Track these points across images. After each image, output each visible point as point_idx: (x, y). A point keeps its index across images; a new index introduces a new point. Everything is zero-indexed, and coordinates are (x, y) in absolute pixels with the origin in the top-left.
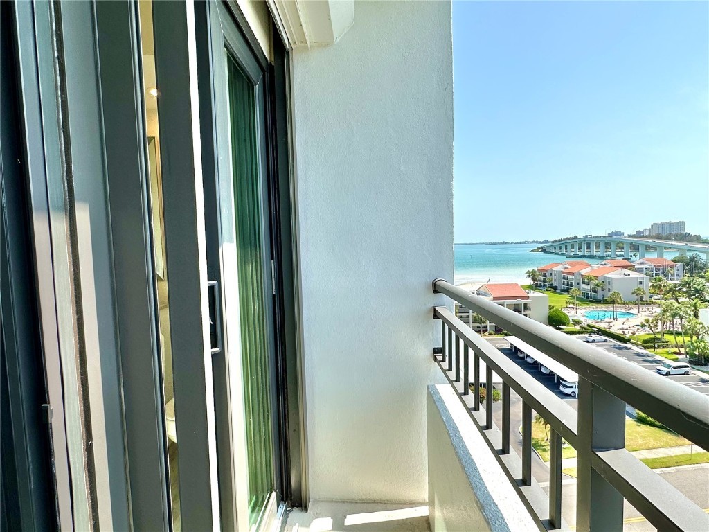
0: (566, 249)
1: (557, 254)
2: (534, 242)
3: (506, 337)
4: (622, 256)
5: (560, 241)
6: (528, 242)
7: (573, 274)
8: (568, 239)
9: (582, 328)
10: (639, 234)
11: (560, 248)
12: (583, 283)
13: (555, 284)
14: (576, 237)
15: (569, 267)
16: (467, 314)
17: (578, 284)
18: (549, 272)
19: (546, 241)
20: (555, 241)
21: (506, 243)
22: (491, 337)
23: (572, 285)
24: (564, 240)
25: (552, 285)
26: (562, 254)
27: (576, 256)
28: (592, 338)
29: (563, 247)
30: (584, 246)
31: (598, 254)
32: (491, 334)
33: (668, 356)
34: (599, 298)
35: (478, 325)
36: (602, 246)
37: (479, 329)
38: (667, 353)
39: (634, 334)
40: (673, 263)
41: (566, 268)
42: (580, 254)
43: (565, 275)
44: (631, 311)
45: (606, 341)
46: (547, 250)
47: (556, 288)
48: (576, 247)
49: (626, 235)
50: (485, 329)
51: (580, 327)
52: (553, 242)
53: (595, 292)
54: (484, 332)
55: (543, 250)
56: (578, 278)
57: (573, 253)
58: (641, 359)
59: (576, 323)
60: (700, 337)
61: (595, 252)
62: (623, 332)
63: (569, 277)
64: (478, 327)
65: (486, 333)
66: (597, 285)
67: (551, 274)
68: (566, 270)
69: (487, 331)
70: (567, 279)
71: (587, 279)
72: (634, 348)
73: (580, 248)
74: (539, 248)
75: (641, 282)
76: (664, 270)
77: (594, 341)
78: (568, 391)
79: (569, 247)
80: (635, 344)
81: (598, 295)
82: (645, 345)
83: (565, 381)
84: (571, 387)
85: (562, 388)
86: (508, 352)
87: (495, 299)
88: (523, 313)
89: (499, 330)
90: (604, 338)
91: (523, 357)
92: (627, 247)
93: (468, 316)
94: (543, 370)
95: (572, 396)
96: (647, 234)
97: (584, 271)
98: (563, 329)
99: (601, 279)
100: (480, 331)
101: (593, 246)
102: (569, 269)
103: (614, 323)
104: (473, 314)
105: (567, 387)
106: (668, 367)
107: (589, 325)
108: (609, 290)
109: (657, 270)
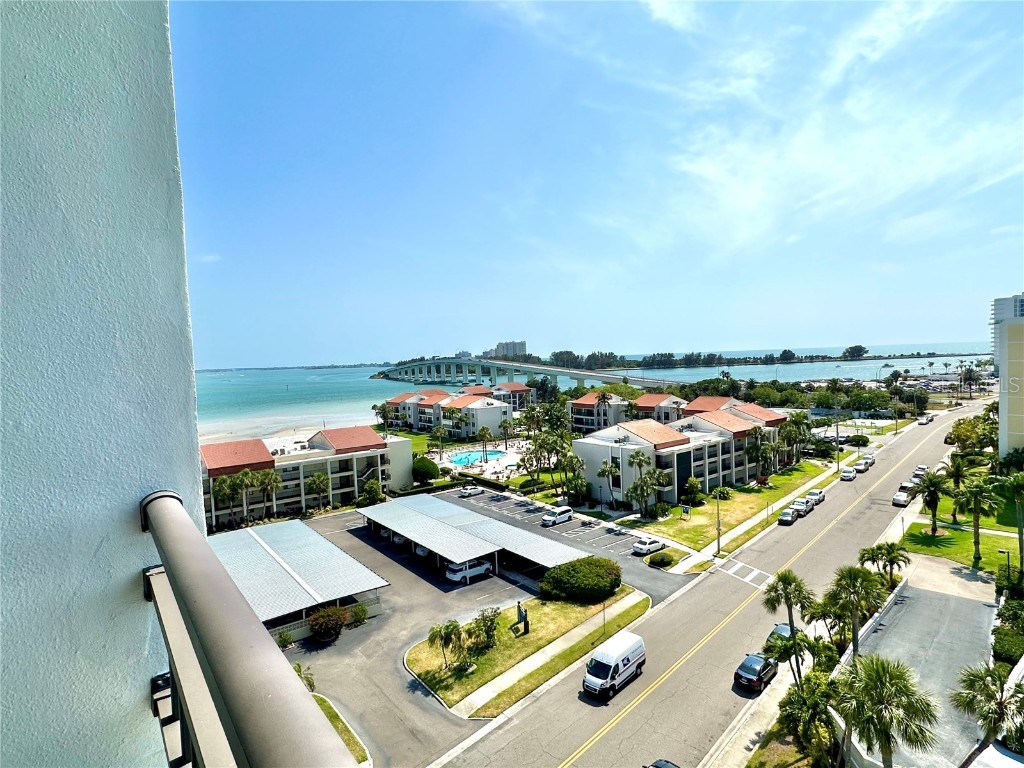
0: (413, 374)
1: (403, 380)
2: (372, 365)
3: (360, 510)
4: (474, 381)
5: (405, 363)
6: (365, 365)
7: (431, 407)
8: (413, 361)
9: (453, 478)
10: (486, 355)
11: (406, 373)
12: (444, 417)
13: (411, 420)
14: (422, 359)
15: (426, 398)
16: (296, 482)
17: (438, 419)
18: (402, 405)
19: (387, 364)
20: (400, 364)
21: (336, 367)
22: (337, 513)
23: (430, 422)
24: (409, 362)
25: (406, 422)
26: (409, 381)
27: (426, 383)
28: (468, 491)
29: (410, 372)
30: (433, 369)
31: (449, 379)
32: (335, 508)
33: (547, 500)
34: (464, 435)
35: (315, 496)
36: (453, 370)
37: (315, 503)
38: (546, 496)
39: (508, 477)
40: (528, 388)
41: (422, 399)
42: (429, 380)
43: (420, 409)
44: (499, 449)
45: (483, 492)
46: (391, 375)
47: (410, 426)
48: (425, 370)
49: (473, 356)
50: (325, 501)
51: (451, 477)
52: (397, 365)
53: (459, 428)
54: (325, 505)
55: (386, 376)
56: (437, 411)
57: (421, 380)
58: (523, 509)
59: (446, 472)
60: (576, 473)
61: (444, 377)
62: (497, 477)
63: (427, 410)
64: (315, 499)
65: (329, 508)
66: (460, 419)
67: (404, 408)
68: (422, 403)
69: (328, 503)
70: (424, 413)
71: (449, 413)
72: (514, 496)
73: (429, 372)
74: (380, 373)
75: (505, 413)
76: (521, 396)
77: (470, 495)
78: (457, 577)
79: (417, 371)
80: (513, 490)
81: (462, 432)
82: (525, 490)
83: (452, 563)
84: (461, 570)
85: (449, 575)
86: (364, 532)
87: (338, 452)
88: (380, 468)
89: (347, 500)
90: (480, 488)
91: (389, 537)
92: (479, 371)
93: (298, 485)
94: (419, 552)
95: (462, 583)
96: (493, 355)
97: (445, 402)
98: (432, 484)
99: (464, 412)
100: (318, 506)
101: (443, 369)
102: (427, 401)
103: (485, 466)
104: (307, 480)
105: (455, 572)
106: (554, 514)
107: (460, 474)
108: (474, 425)
109: (514, 397)
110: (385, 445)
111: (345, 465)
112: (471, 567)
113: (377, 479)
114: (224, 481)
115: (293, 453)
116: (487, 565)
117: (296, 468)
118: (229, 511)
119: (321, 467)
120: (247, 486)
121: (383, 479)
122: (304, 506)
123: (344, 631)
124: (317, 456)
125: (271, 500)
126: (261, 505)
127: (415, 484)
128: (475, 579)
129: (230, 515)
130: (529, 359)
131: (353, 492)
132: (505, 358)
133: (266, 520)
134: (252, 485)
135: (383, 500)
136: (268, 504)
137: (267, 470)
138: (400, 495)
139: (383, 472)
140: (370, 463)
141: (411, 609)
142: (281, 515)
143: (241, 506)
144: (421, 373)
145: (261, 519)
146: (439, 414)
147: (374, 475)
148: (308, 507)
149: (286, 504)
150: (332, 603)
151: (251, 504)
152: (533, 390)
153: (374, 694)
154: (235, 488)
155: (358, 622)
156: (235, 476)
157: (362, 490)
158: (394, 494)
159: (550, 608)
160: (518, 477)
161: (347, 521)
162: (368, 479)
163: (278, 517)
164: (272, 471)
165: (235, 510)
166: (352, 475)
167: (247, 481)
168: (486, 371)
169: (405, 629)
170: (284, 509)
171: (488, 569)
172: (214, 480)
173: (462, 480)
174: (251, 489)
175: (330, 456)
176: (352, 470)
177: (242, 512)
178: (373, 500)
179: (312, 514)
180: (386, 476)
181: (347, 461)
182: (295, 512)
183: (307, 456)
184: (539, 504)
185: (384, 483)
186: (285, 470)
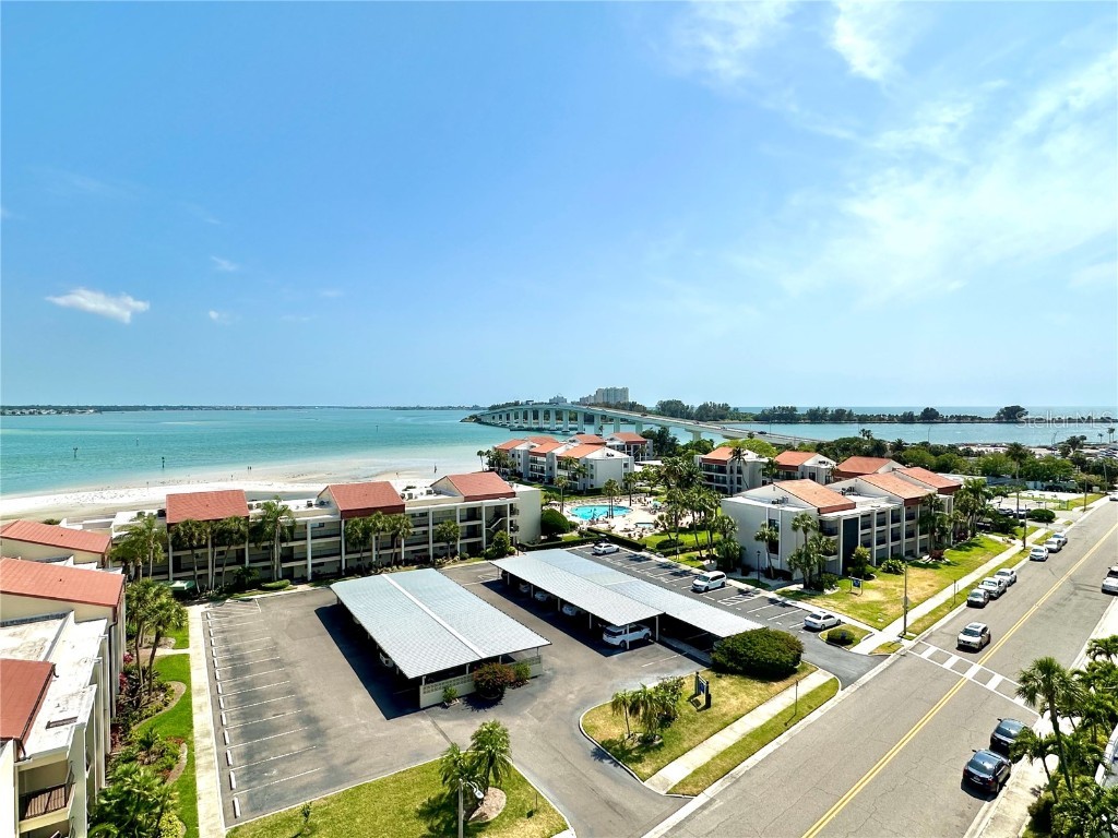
0: (508, 419)
1: (496, 425)
2: (460, 408)
3: (494, 562)
5: (498, 407)
7: (544, 455)
8: (508, 405)
9: (581, 533)
10: (583, 402)
11: (500, 418)
12: (559, 467)
13: (520, 469)
14: (516, 404)
15: (537, 446)
16: (425, 529)
17: (551, 469)
18: (512, 452)
19: (476, 408)
20: (493, 408)
21: (422, 408)
22: (466, 564)
23: (542, 471)
24: (503, 406)
25: (516, 471)
26: (503, 427)
27: (520, 429)
28: (603, 549)
29: (504, 417)
30: (530, 415)
31: (547, 426)
32: (463, 559)
33: (694, 563)
34: (580, 488)
35: (443, 544)
36: (553, 416)
37: (443, 552)
38: (691, 559)
39: (641, 536)
40: (643, 439)
41: (532, 447)
42: (526, 426)
43: (532, 456)
44: (622, 504)
45: (618, 550)
46: (483, 420)
47: (520, 475)
48: (521, 415)
49: (569, 402)
50: (453, 550)
51: (579, 532)
52: (490, 409)
53: (576, 479)
54: (453, 555)
55: (478, 420)
56: (550, 460)
57: (516, 425)
58: (668, 572)
59: (572, 526)
60: (727, 535)
61: (542, 423)
62: (630, 535)
63: (539, 459)
64: (442, 548)
65: (457, 558)
66: (578, 470)
67: (513, 456)
68: (532, 450)
69: (456, 553)
70: (536, 462)
71: (565, 463)
72: (653, 556)
73: (526, 418)
74: (472, 417)
75: (626, 465)
76: (636, 448)
77: (605, 553)
78: (616, 641)
79: (512, 417)
80: (651, 550)
81: (581, 484)
82: (665, 551)
83: (609, 624)
84: (620, 633)
85: (605, 637)
86: (500, 586)
87: (467, 499)
88: (509, 519)
89: (474, 551)
90: (616, 546)
91: (529, 593)
92: (581, 418)
93: (425, 532)
94: (566, 610)
95: (622, 648)
96: (592, 401)
97: (560, 451)
98: (560, 539)
99: (582, 462)
100: (446, 555)
101: (541, 415)
102: (538, 448)
103: (612, 522)
104: (436, 527)
105: (614, 635)
106: (706, 579)
107: (589, 529)
108: (592, 477)
109: (629, 448)
110: (513, 494)
111: (473, 514)
112: (631, 631)
113: (506, 530)
114: (357, 524)
115: (420, 498)
116: (646, 631)
117: (424, 514)
118: (358, 555)
119: (450, 513)
120: (378, 530)
121: (511, 530)
122: (431, 554)
123: (508, 691)
124: (445, 502)
125: (399, 546)
126: (391, 551)
127: (543, 538)
128: (635, 645)
129: (359, 559)
130: (633, 407)
131: (480, 542)
132: (608, 406)
133: (395, 567)
134: (384, 530)
135: (512, 554)
136: (397, 550)
137: (398, 515)
138: (529, 549)
139: (511, 522)
140: (499, 512)
141: (572, 673)
142: (408, 563)
143: (370, 550)
144: (516, 417)
145: (389, 565)
146: (553, 463)
147: (502, 526)
148: (436, 556)
149: (413, 552)
150: (494, 660)
151: (381, 549)
152: (650, 442)
153: (556, 759)
154: (367, 532)
155: (520, 681)
156: (368, 519)
157: (489, 541)
158: (523, 548)
159: (725, 682)
160: (651, 536)
161: (481, 573)
162: (496, 530)
163: (406, 565)
164: (402, 515)
165: (365, 554)
166: (480, 525)
167: (379, 525)
168: (589, 419)
169: (571, 693)
170: (411, 557)
171: (647, 634)
172: (346, 522)
173: (592, 537)
174: (382, 534)
175: (457, 503)
176: (480, 519)
177: (371, 557)
178: (501, 553)
179: (440, 563)
180: (515, 529)
181: (475, 509)
182: (422, 561)
183: (437, 502)
184: (684, 567)
185: (513, 535)
186: (413, 516)
